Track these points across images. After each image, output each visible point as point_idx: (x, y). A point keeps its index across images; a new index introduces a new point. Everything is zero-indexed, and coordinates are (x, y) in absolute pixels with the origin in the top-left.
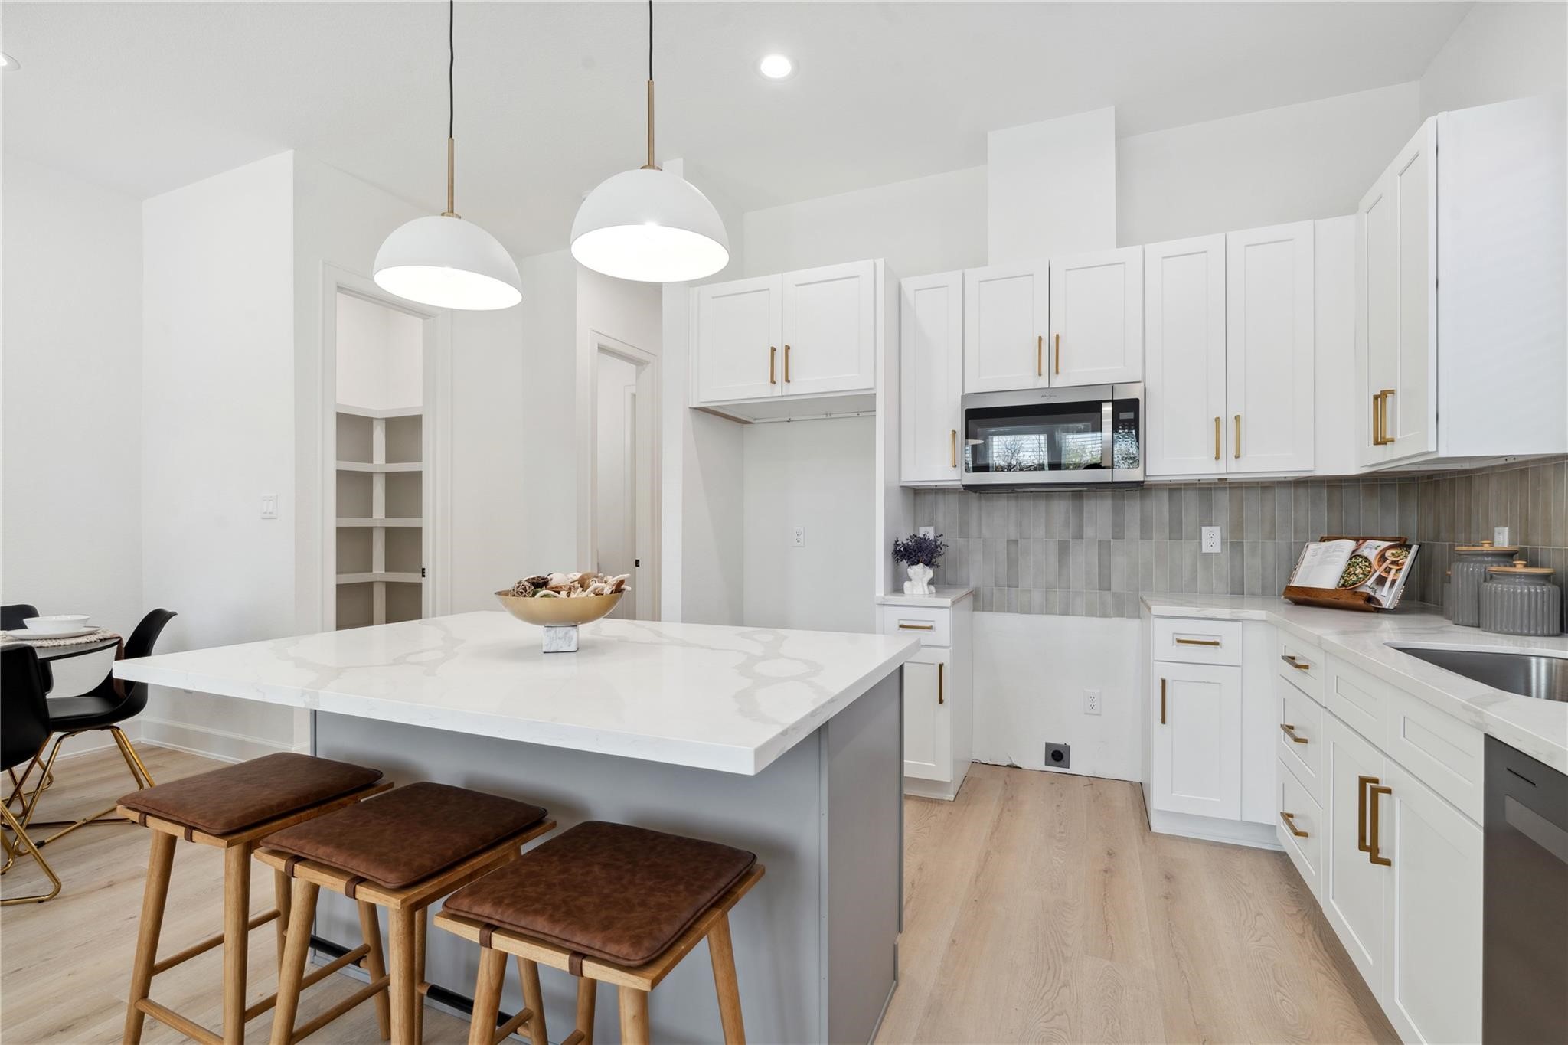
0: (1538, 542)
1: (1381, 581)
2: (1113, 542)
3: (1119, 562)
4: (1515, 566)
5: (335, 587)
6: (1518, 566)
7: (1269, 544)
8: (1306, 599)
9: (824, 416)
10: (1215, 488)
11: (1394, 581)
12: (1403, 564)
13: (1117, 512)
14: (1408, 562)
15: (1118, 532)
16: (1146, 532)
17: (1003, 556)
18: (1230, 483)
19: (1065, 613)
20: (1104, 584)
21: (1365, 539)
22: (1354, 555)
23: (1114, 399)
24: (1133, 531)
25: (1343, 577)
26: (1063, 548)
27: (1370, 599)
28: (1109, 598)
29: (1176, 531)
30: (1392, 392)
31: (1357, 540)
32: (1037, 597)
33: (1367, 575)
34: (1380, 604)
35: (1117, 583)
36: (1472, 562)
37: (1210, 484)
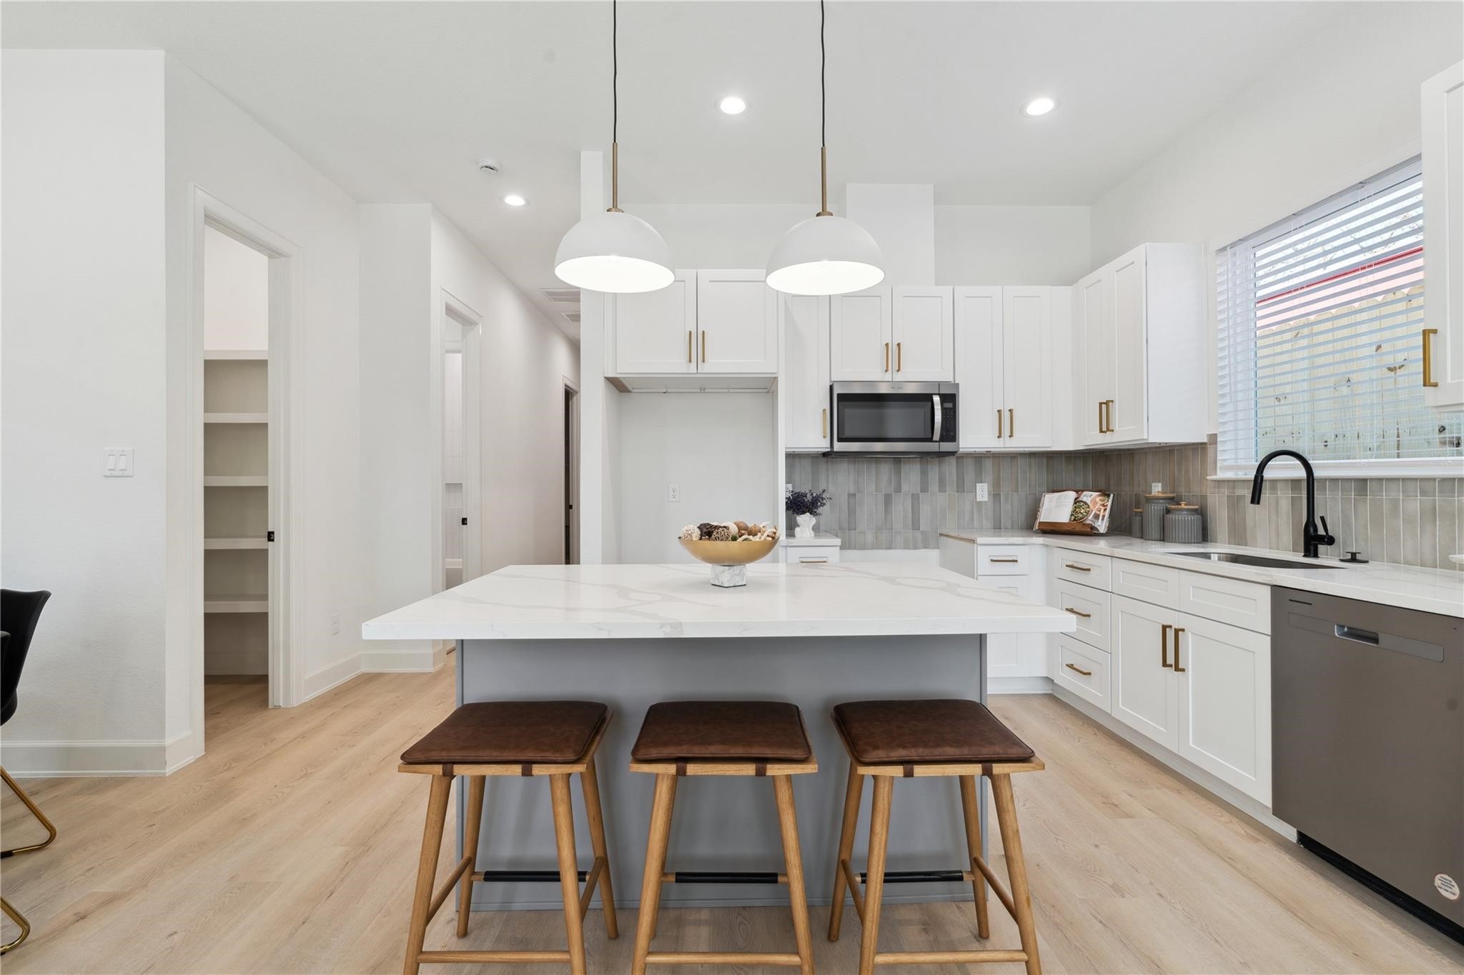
0: (1182, 490)
1: (1097, 517)
2: (921, 495)
3: (925, 509)
4: (1180, 505)
5: (203, 553)
6: (1183, 505)
7: (1015, 494)
8: (1052, 530)
9: (699, 391)
10: (984, 457)
11: (1104, 516)
12: (1107, 506)
13: (924, 474)
14: (1109, 504)
15: (924, 489)
16: (942, 488)
17: (845, 507)
18: (993, 454)
19: (889, 547)
20: (916, 526)
21: (1083, 491)
22: (1076, 501)
23: (941, 392)
24: (934, 487)
25: (1072, 515)
26: (888, 500)
27: (1093, 528)
28: (918, 535)
29: (961, 488)
30: (1112, 401)
31: (1077, 492)
32: (870, 537)
33: (1087, 513)
34: (1098, 530)
35: (924, 524)
36: (1156, 503)
37: (981, 454)
